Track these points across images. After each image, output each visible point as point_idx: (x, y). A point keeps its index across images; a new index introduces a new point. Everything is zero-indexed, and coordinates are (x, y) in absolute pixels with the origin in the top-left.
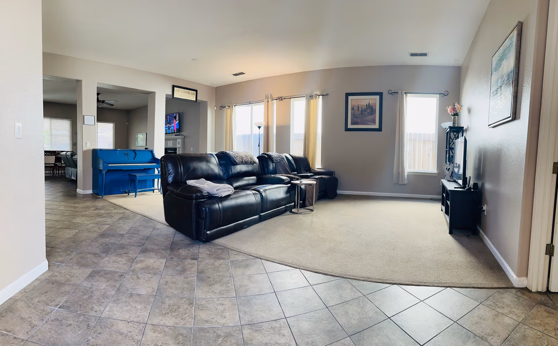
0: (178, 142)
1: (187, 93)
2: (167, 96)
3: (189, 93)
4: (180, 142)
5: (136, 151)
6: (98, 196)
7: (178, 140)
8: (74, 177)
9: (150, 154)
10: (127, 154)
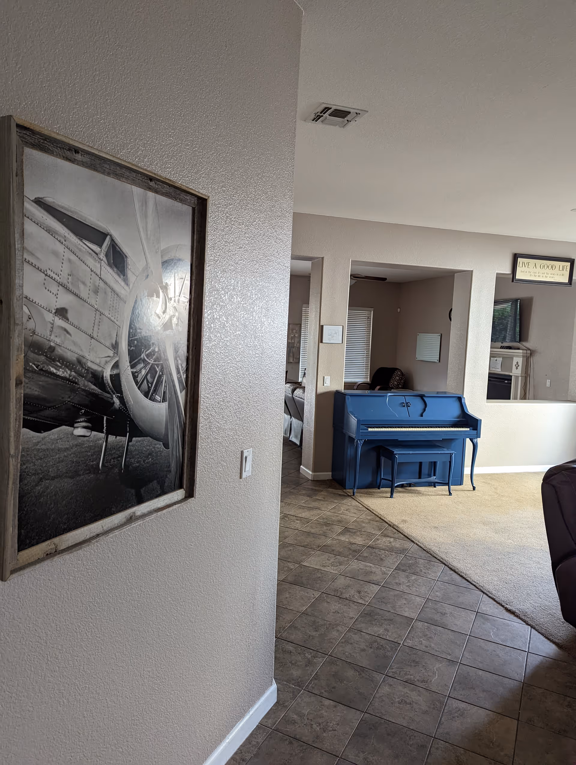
0: (514, 363)
1: (548, 267)
2: (500, 278)
3: (552, 267)
4: (520, 364)
5: (426, 399)
6: (345, 489)
7: (515, 360)
8: (296, 437)
9: (457, 405)
10: (407, 403)
